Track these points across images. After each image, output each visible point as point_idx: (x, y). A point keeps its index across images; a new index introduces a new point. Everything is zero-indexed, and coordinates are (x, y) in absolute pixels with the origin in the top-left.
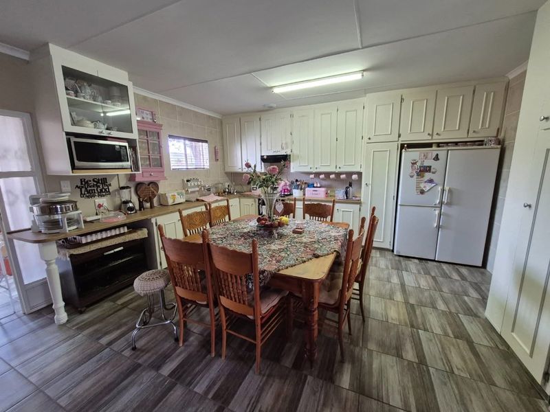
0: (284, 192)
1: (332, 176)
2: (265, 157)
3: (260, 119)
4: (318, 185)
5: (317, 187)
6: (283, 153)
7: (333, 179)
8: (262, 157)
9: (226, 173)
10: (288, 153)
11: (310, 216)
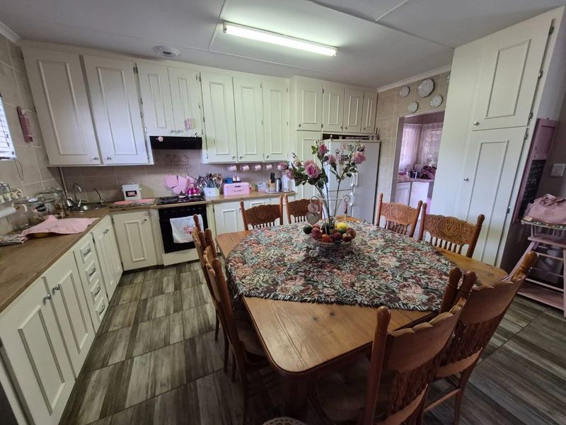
0: (192, 193)
1: (246, 168)
2: (160, 139)
3: (136, 70)
4: (238, 179)
5: (237, 182)
6: (190, 134)
7: (247, 171)
8: (153, 139)
9: (50, 169)
10: (199, 135)
11: (295, 217)
